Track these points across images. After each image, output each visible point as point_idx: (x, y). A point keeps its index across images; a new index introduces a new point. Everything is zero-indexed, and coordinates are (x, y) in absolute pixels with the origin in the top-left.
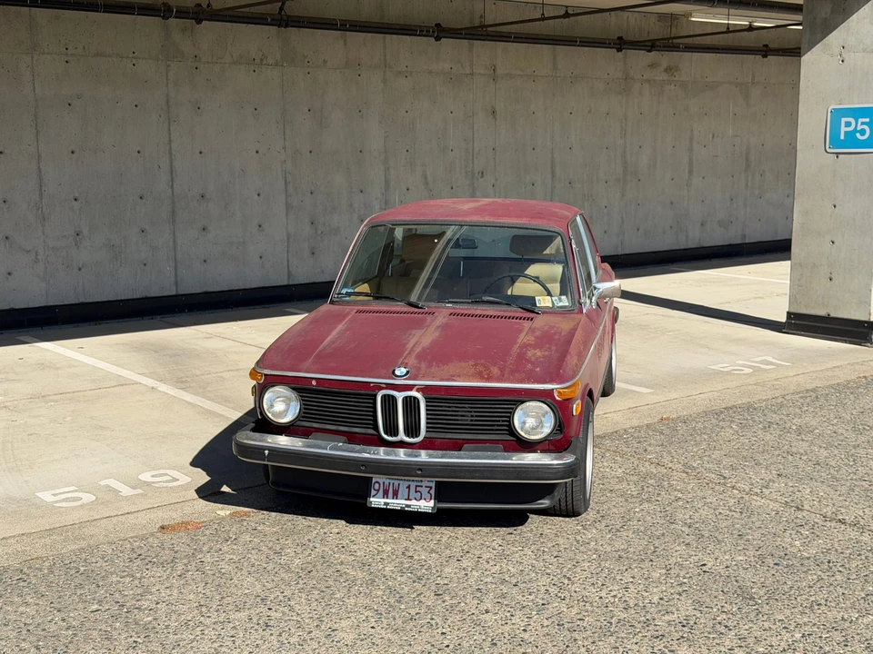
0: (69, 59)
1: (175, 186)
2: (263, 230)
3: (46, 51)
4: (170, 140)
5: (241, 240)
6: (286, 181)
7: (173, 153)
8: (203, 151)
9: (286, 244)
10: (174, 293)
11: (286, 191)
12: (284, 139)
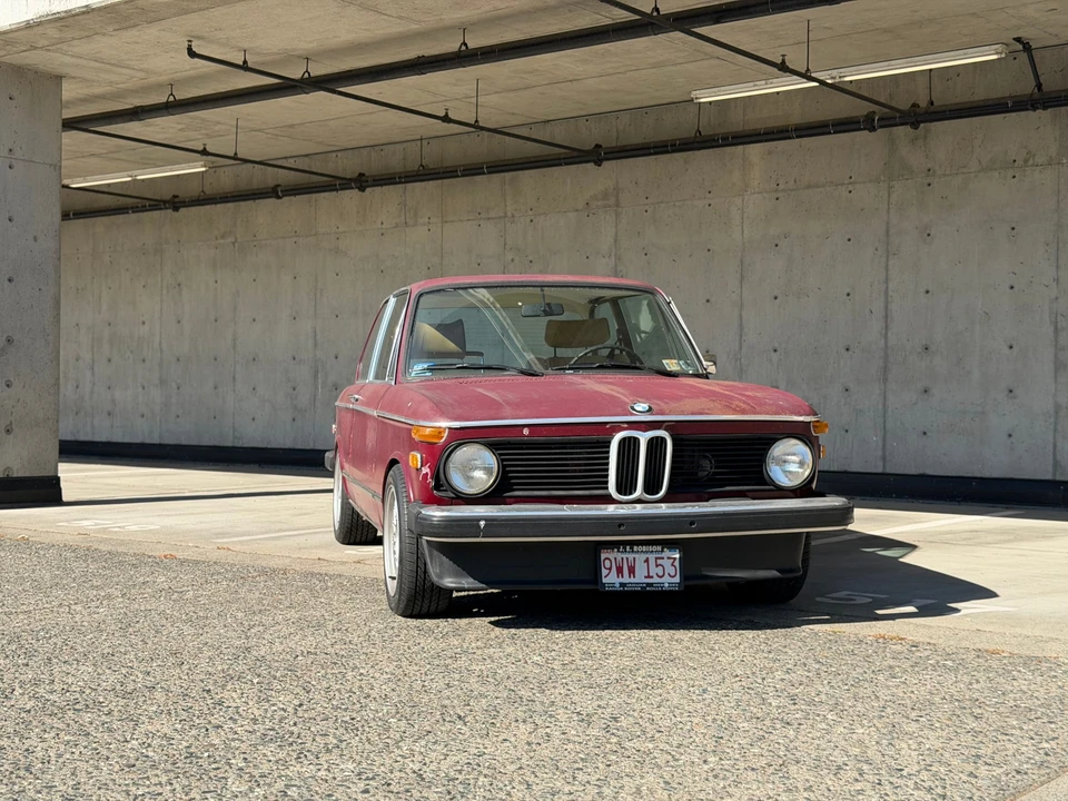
0: (780, 195)
1: (889, 335)
2: (1014, 398)
3: (757, 190)
4: (887, 279)
5: (979, 409)
6: (1056, 328)
7: (890, 293)
8: (930, 289)
9: (1052, 420)
10: (880, 470)
11: (1056, 340)
12: (1057, 267)
